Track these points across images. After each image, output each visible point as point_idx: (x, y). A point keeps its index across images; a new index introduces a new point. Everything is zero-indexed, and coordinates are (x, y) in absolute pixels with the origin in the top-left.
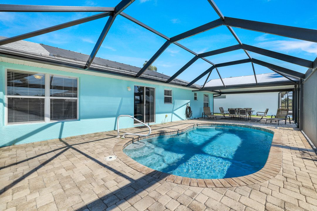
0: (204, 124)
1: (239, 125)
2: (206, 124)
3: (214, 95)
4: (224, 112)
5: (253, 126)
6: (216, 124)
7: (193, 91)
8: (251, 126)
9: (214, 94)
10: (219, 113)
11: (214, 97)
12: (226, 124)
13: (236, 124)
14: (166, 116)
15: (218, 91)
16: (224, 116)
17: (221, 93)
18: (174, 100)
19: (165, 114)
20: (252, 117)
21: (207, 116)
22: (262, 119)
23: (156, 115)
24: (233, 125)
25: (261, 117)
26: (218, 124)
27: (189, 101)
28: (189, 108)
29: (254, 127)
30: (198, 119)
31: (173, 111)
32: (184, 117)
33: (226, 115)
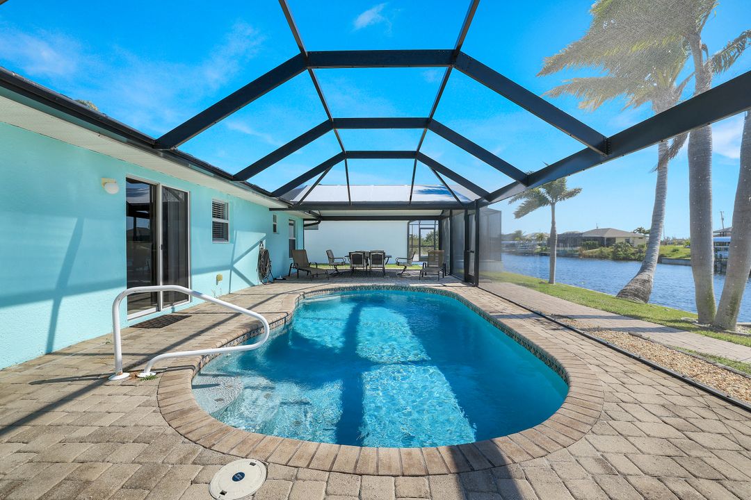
0: (316, 291)
1: (384, 286)
2: (320, 291)
3: (306, 222)
4: (336, 261)
5: (411, 285)
6: (339, 288)
7: (271, 209)
8: (407, 286)
9: (304, 220)
10: (326, 264)
11: (305, 226)
12: (359, 287)
13: (378, 284)
14: (218, 279)
15: (317, 212)
16: (337, 270)
17: (321, 218)
18: (235, 232)
19: (215, 274)
20: (387, 267)
21: (301, 270)
22: (404, 270)
23: (193, 277)
24: (373, 287)
25: (403, 268)
26: (344, 288)
27: (265, 235)
28: (266, 252)
29: (413, 288)
30: (284, 279)
31: (233, 262)
32: (254, 278)
33: (339, 268)
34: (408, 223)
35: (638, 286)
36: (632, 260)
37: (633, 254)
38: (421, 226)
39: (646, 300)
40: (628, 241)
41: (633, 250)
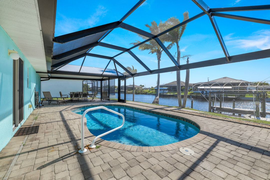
7: (37, 72)
9: (41, 78)
17: (50, 77)
18: (31, 83)
19: (28, 104)
22: (93, 99)
27: (35, 85)
31: (31, 98)
34: (83, 81)
35: (156, 100)
36: (140, 94)
37: (140, 92)
38: (88, 83)
39: (158, 104)
40: (138, 88)
41: (140, 91)
